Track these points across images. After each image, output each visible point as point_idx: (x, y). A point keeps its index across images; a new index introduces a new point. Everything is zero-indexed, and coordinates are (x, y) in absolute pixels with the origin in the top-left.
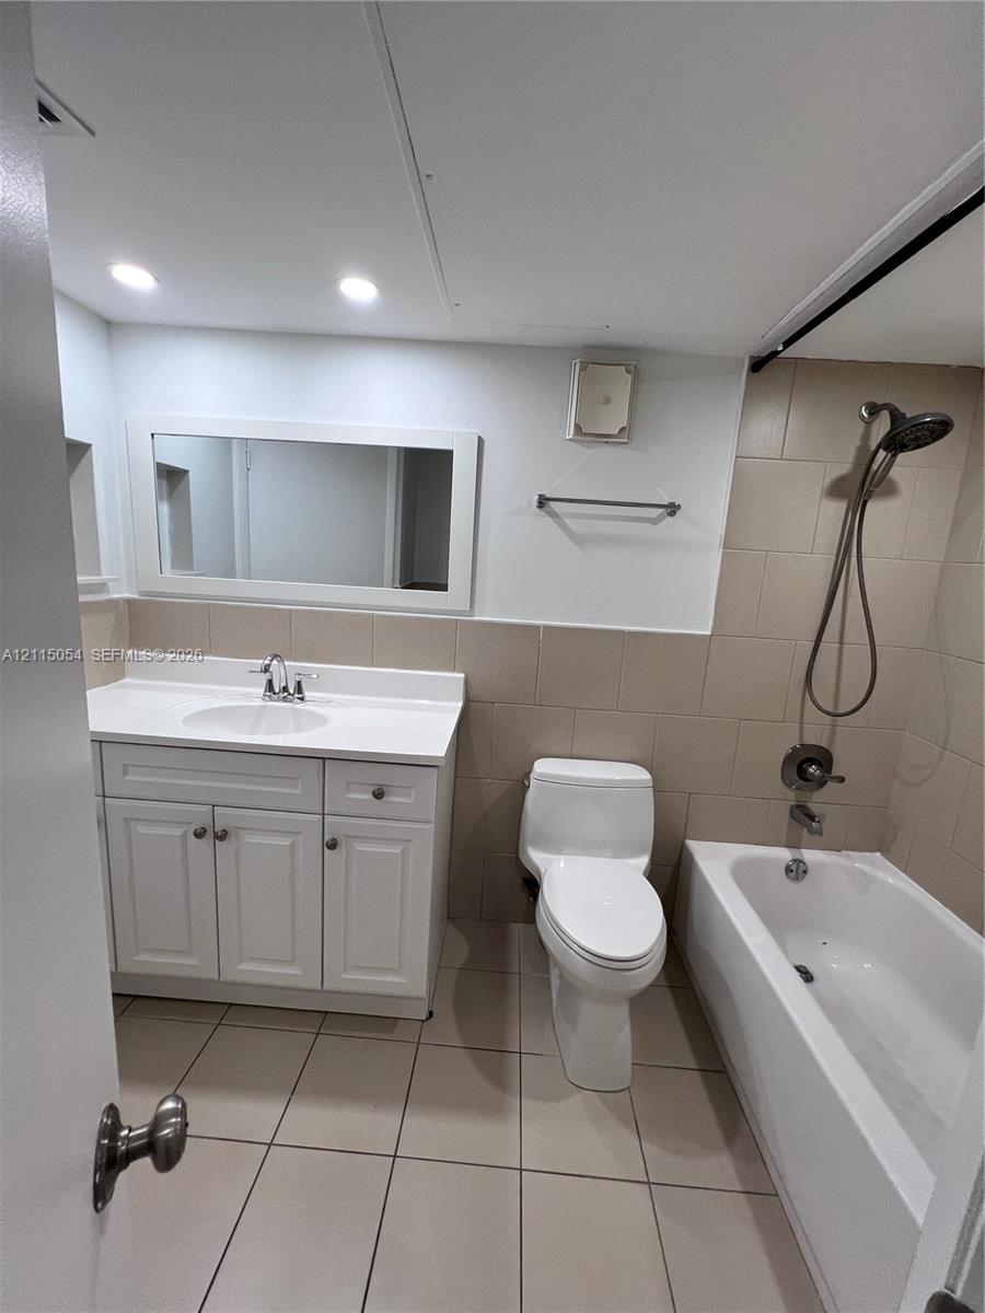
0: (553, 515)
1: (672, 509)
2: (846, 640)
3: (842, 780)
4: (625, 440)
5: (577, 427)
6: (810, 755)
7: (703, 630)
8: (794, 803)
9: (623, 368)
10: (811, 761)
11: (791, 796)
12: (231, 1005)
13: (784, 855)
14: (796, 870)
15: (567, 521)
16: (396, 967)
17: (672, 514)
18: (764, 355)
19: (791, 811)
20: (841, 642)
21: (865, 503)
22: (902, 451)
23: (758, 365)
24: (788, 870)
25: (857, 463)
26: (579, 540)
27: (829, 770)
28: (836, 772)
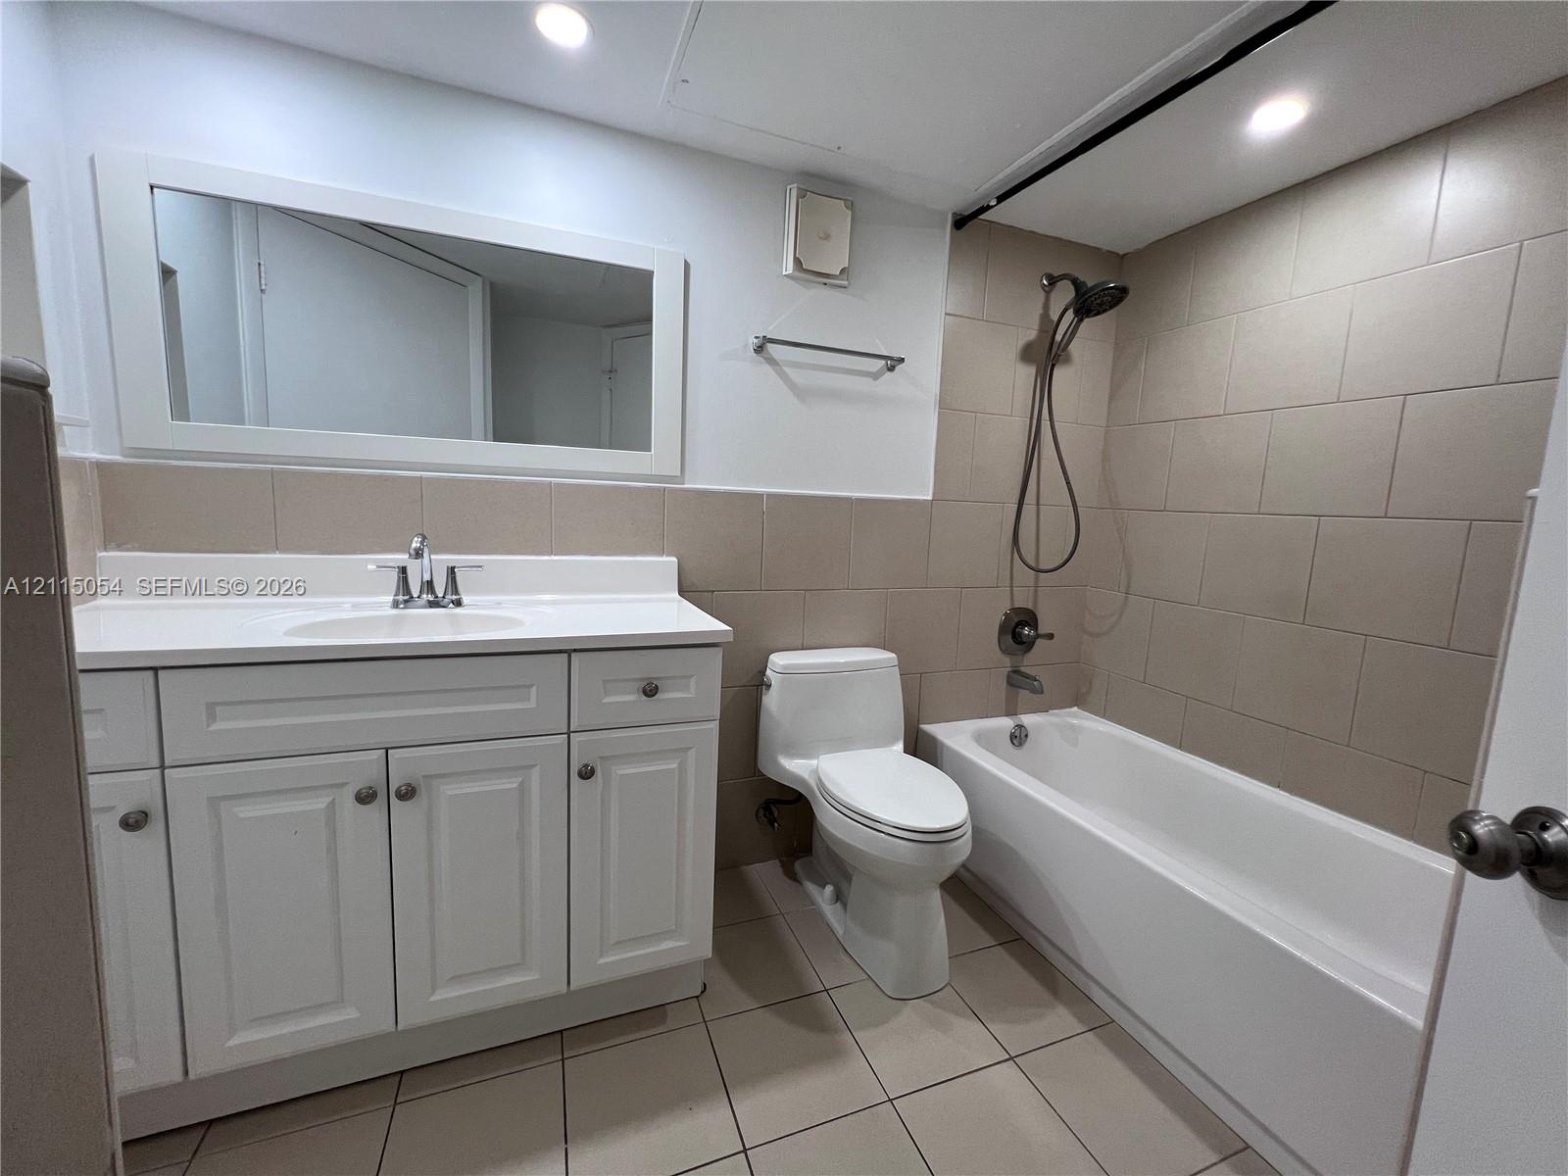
0: (772, 361)
1: (893, 363)
2: (1041, 502)
3: (1051, 636)
4: (845, 283)
5: (798, 262)
6: (1022, 618)
7: (924, 495)
8: (1010, 669)
9: (842, 202)
10: (1022, 624)
11: (1007, 661)
12: (402, 1073)
13: (1006, 723)
14: (1019, 737)
15: (788, 370)
16: (673, 927)
17: (891, 369)
18: (967, 214)
19: (1008, 677)
20: (1038, 504)
21: (1053, 366)
22: (1088, 317)
23: (960, 222)
24: (1013, 737)
25: (1042, 331)
26: (801, 393)
27: (1036, 629)
28: (1042, 630)
